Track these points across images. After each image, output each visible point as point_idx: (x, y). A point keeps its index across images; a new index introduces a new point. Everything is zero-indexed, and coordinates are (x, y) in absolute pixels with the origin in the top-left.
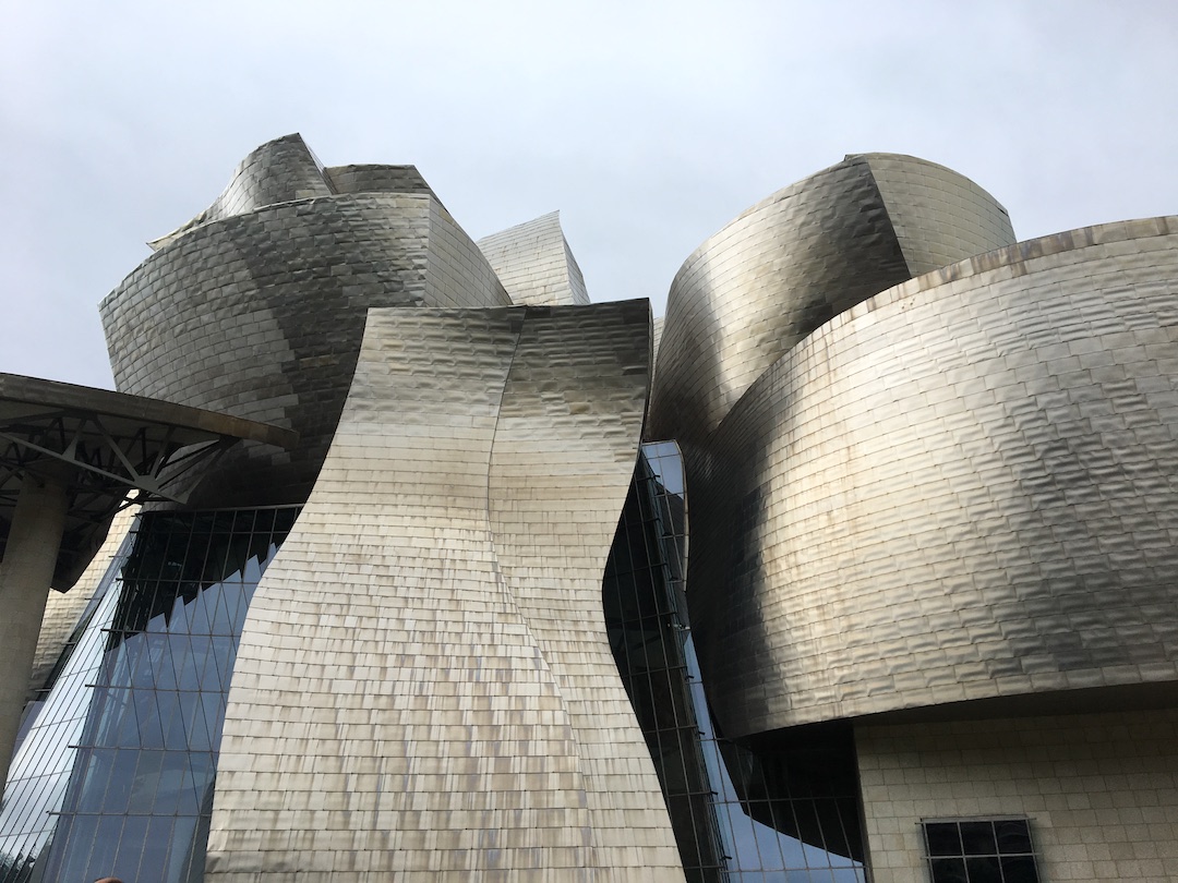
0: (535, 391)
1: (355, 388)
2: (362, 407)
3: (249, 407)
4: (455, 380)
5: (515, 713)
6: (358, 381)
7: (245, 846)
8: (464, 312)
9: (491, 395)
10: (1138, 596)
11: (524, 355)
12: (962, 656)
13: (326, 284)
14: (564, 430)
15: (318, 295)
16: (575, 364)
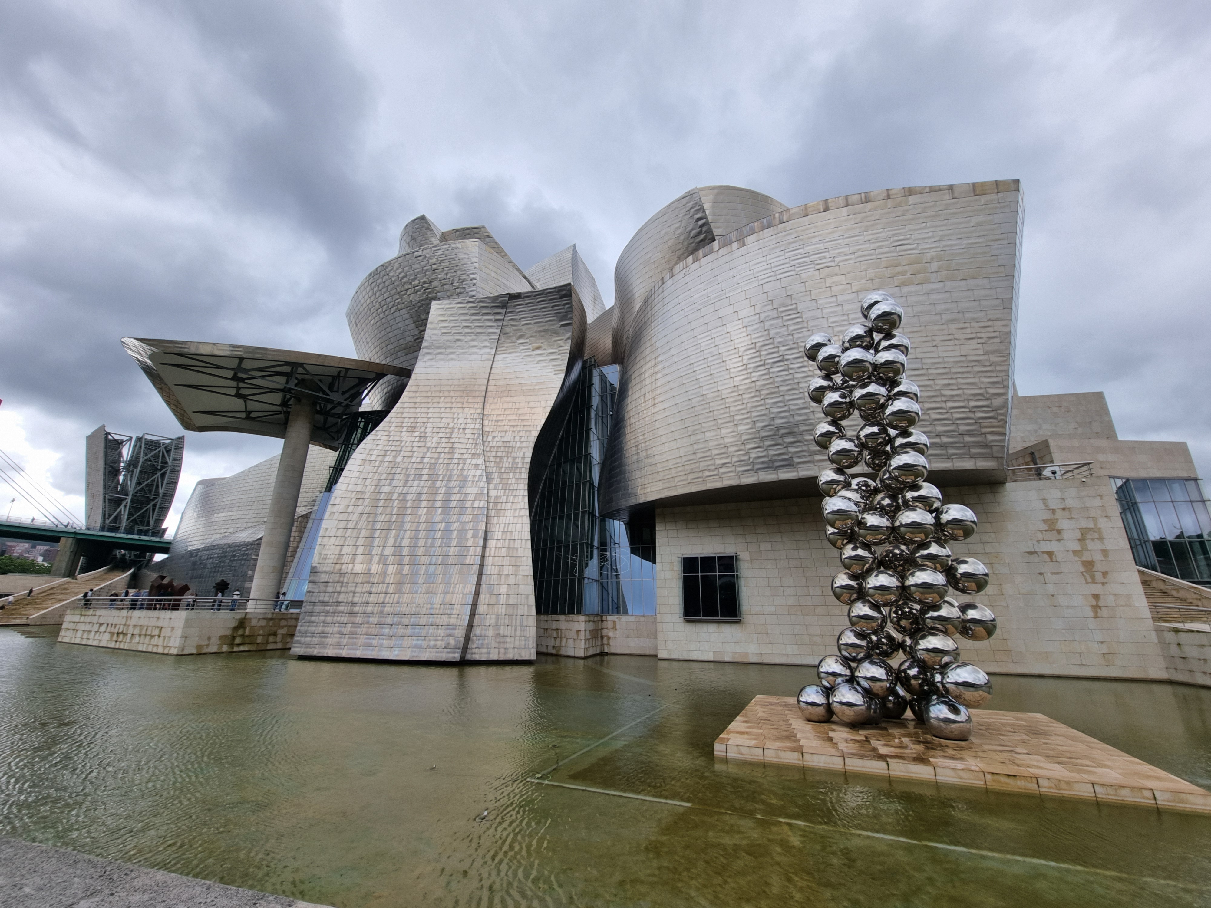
0: (514, 338)
1: (424, 344)
2: (428, 353)
3: (402, 359)
4: (473, 337)
5: (462, 501)
6: (426, 340)
7: (327, 561)
8: (478, 300)
9: (491, 343)
10: (782, 431)
11: (509, 320)
12: (692, 469)
13: (429, 293)
14: (529, 359)
15: (427, 299)
16: (535, 323)
